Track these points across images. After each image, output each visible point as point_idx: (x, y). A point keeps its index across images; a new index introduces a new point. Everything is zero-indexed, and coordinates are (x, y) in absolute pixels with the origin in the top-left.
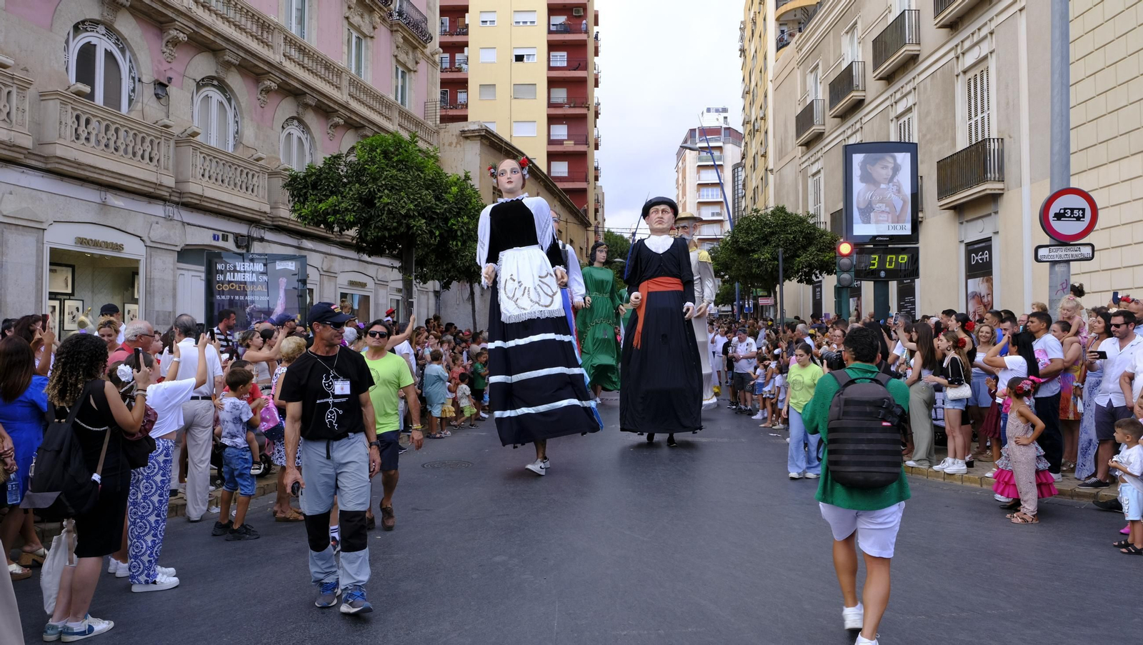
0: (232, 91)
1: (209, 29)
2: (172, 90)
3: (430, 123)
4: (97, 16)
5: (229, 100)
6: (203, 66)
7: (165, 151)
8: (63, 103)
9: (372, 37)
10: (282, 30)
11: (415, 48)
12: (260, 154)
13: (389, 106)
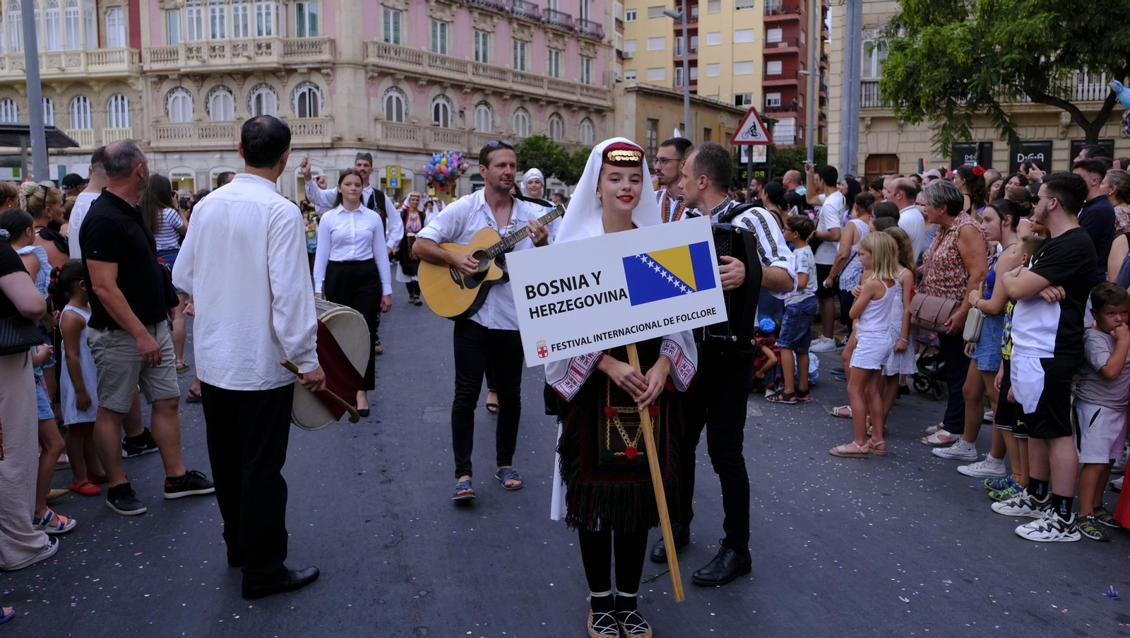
0: (490, 105)
1: (479, 84)
2: (466, 112)
3: (605, 87)
4: (439, 93)
5: (489, 108)
6: (477, 98)
7: (464, 139)
8: (431, 130)
9: (564, 50)
10: (510, 71)
11: (594, 45)
12: (502, 131)
13: (574, 86)
